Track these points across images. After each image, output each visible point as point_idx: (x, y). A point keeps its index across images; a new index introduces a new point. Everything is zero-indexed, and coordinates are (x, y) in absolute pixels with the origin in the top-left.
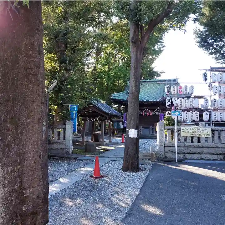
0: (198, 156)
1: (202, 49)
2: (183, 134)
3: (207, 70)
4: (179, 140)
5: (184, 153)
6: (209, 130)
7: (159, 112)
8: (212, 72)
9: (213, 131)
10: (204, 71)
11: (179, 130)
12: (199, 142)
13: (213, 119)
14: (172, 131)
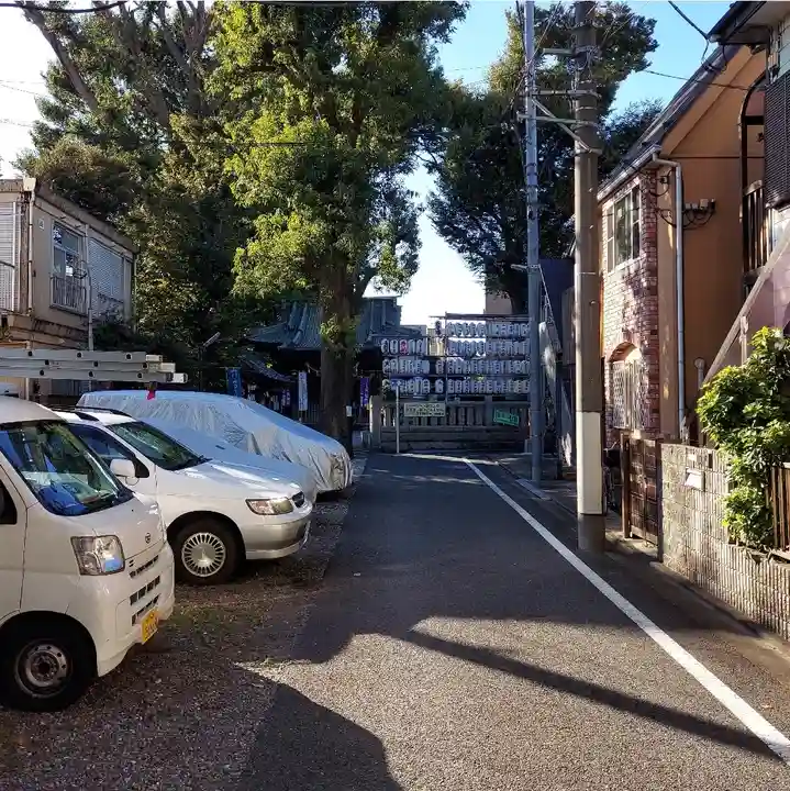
0: (427, 444)
1: (443, 238)
2: (407, 414)
3: (440, 318)
4: (401, 424)
5: (408, 441)
6: (442, 406)
7: (359, 373)
8: (448, 321)
9: (448, 409)
10: (437, 319)
11: (402, 408)
12: (429, 424)
13: (450, 391)
14: (393, 410)
